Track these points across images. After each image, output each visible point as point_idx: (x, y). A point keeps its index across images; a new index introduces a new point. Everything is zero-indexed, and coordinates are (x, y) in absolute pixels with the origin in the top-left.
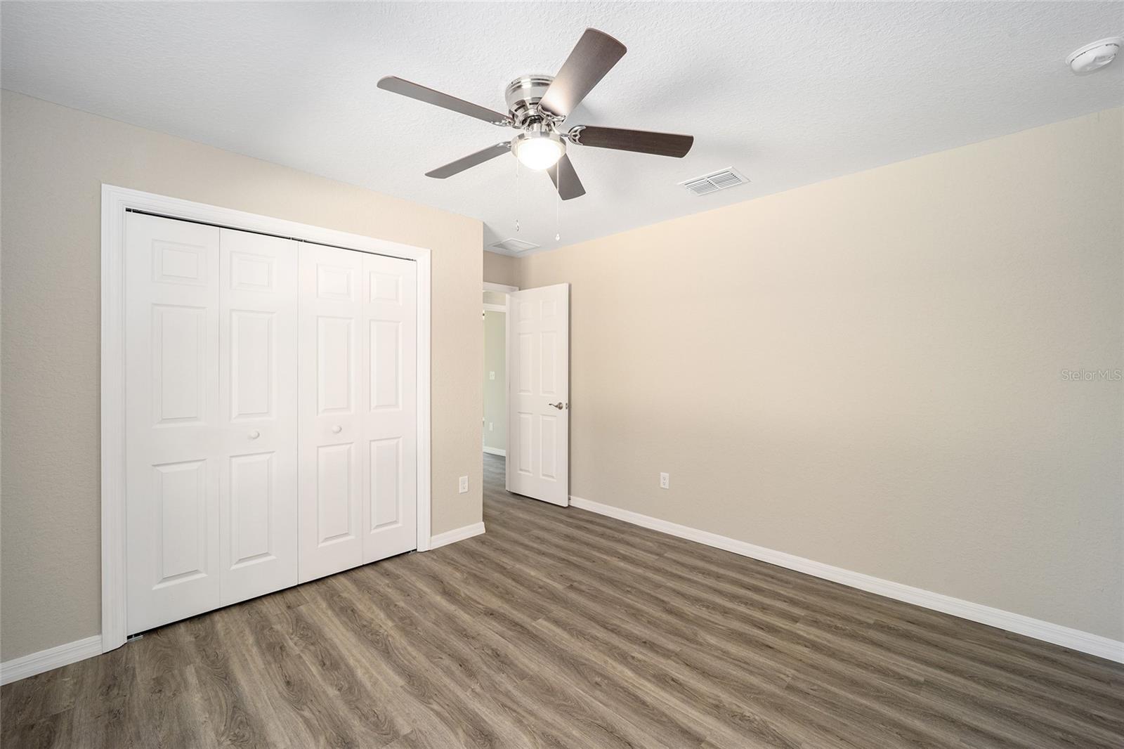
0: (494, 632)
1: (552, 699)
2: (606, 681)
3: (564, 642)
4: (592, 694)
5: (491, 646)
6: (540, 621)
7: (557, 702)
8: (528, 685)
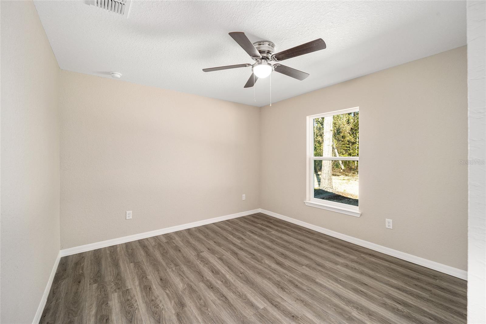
0: (288, 302)
1: (259, 271)
2: (238, 274)
3: (251, 292)
4: (244, 271)
5: (286, 293)
6: (262, 307)
7: (257, 270)
8: (267, 276)
